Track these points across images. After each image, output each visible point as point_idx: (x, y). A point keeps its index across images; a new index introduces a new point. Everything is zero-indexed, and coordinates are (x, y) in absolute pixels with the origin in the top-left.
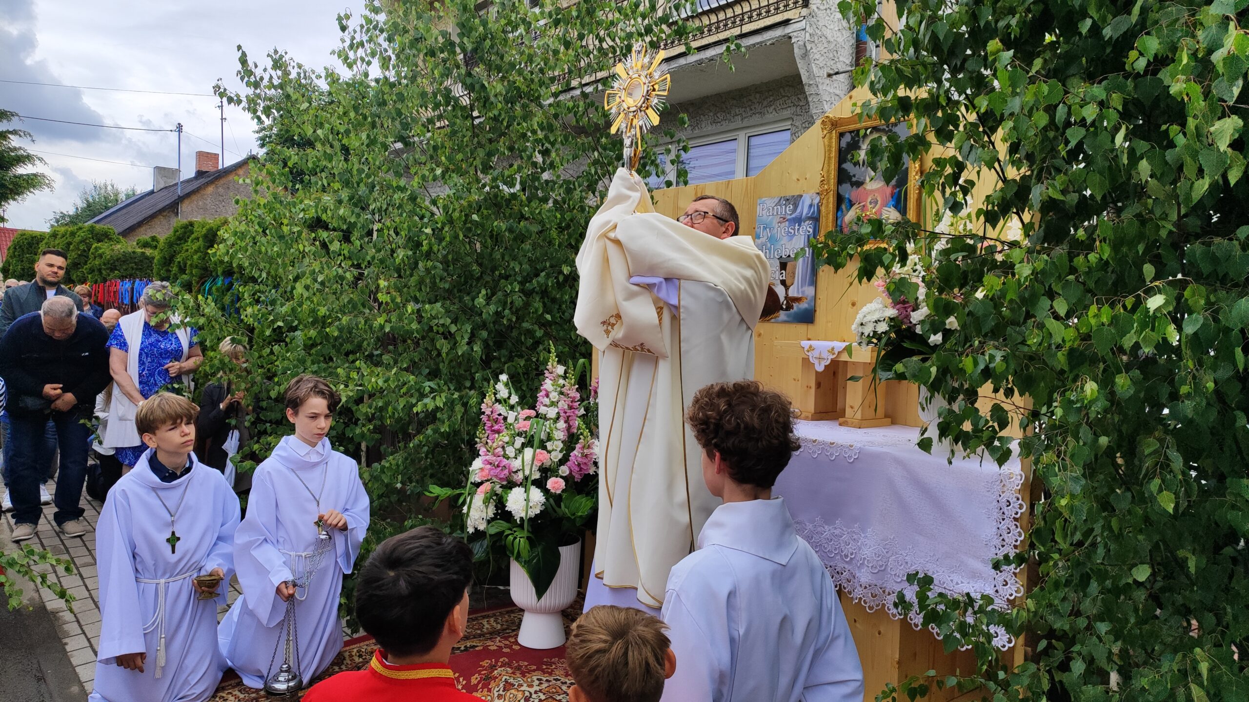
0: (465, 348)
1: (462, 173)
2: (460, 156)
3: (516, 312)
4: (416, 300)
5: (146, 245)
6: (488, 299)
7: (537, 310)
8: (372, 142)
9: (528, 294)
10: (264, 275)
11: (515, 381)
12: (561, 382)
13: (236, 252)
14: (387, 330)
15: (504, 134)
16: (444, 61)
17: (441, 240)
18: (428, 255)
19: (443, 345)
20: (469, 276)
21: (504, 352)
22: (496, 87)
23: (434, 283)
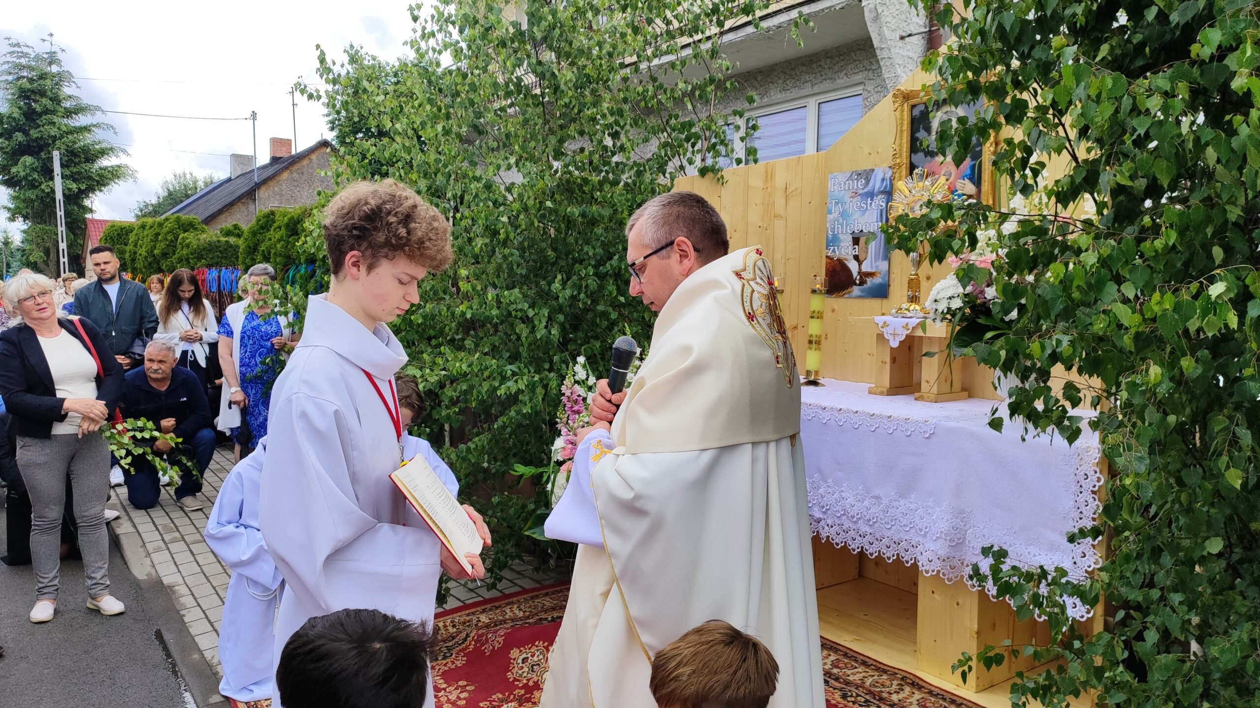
0: (544, 331)
1: (535, 161)
2: (532, 144)
3: (591, 295)
4: (495, 287)
5: (228, 233)
6: (564, 283)
7: (611, 293)
8: (447, 133)
9: (602, 277)
11: (594, 364)
14: (469, 316)
15: (575, 120)
16: (515, 51)
17: (516, 227)
18: (506, 242)
19: (522, 329)
20: (544, 261)
21: (580, 334)
22: (566, 74)
23: (511, 269)
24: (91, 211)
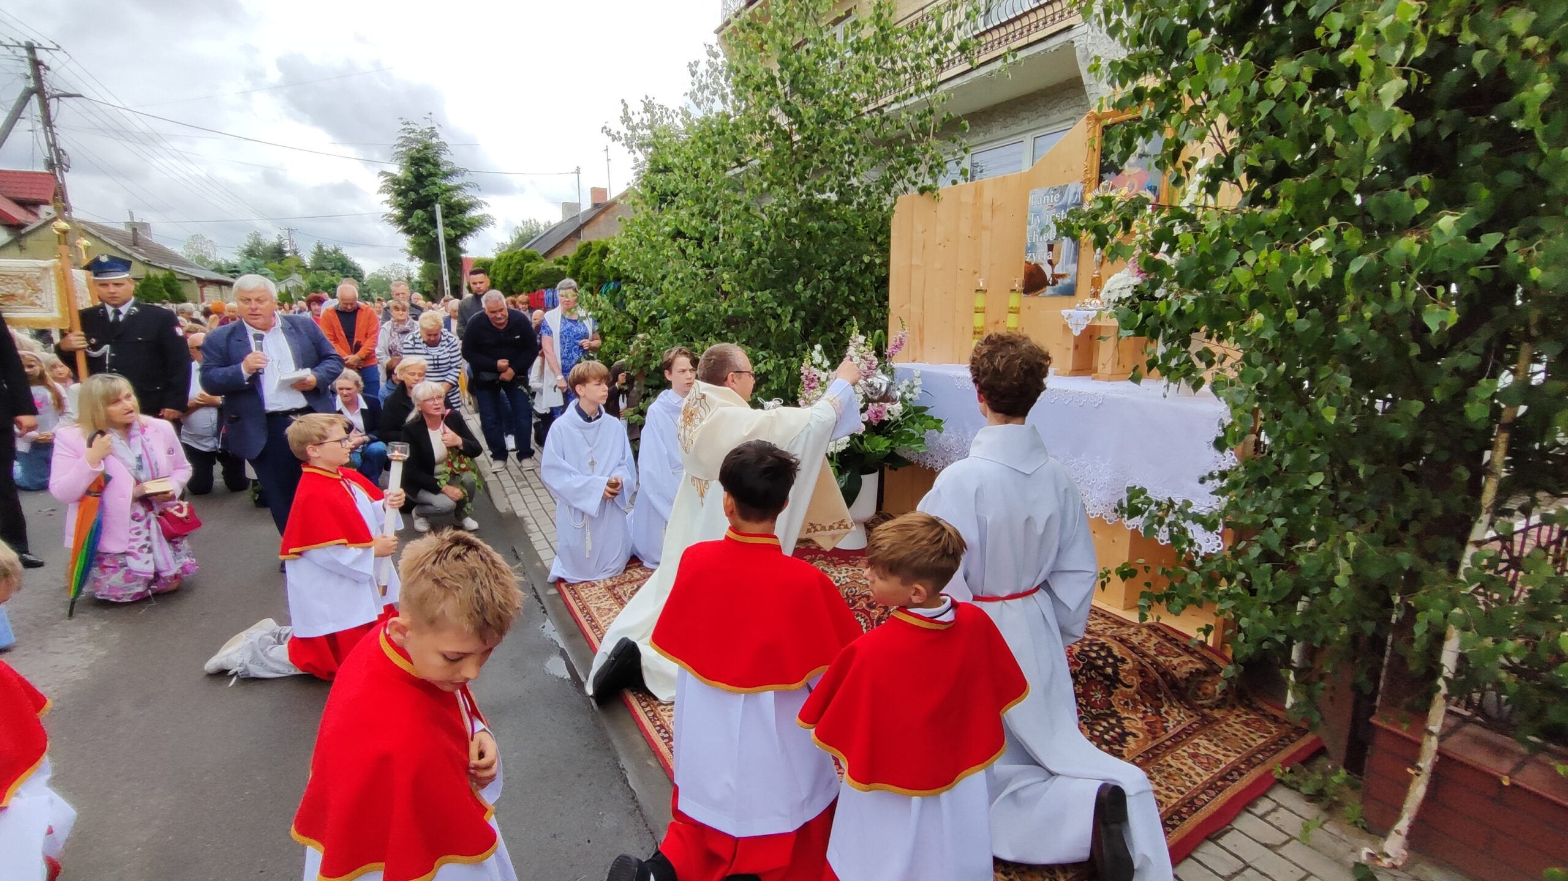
0: (789, 325)
1: (782, 184)
2: (781, 171)
3: (827, 295)
4: (752, 290)
5: (560, 263)
6: (805, 285)
7: (843, 293)
8: (715, 165)
9: (836, 280)
10: (642, 277)
11: (827, 351)
12: (862, 348)
13: (622, 260)
14: (730, 313)
15: (816, 151)
16: (768, 93)
17: (768, 240)
18: (759, 252)
19: (772, 324)
20: (792, 266)
21: (819, 328)
22: (809, 111)
23: (764, 275)
24: (465, 252)
